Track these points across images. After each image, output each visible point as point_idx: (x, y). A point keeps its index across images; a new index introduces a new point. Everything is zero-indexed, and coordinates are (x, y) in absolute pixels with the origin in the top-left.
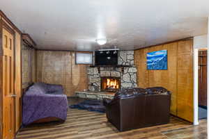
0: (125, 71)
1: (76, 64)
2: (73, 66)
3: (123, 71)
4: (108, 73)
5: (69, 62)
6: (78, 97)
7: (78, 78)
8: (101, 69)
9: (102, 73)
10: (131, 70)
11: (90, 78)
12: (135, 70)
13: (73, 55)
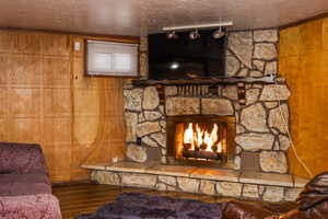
0: (251, 97)
1: (86, 75)
2: (78, 83)
3: (242, 96)
4: (192, 105)
5: (63, 72)
6: (95, 184)
7: (94, 121)
8: (170, 91)
9: (170, 104)
10: (268, 92)
11: (133, 120)
12: (284, 93)
13: (78, 45)
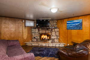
3: (52, 30)
5: (21, 26)
8: (40, 29)
9: (40, 31)
10: (56, 30)
13: (24, 21)
